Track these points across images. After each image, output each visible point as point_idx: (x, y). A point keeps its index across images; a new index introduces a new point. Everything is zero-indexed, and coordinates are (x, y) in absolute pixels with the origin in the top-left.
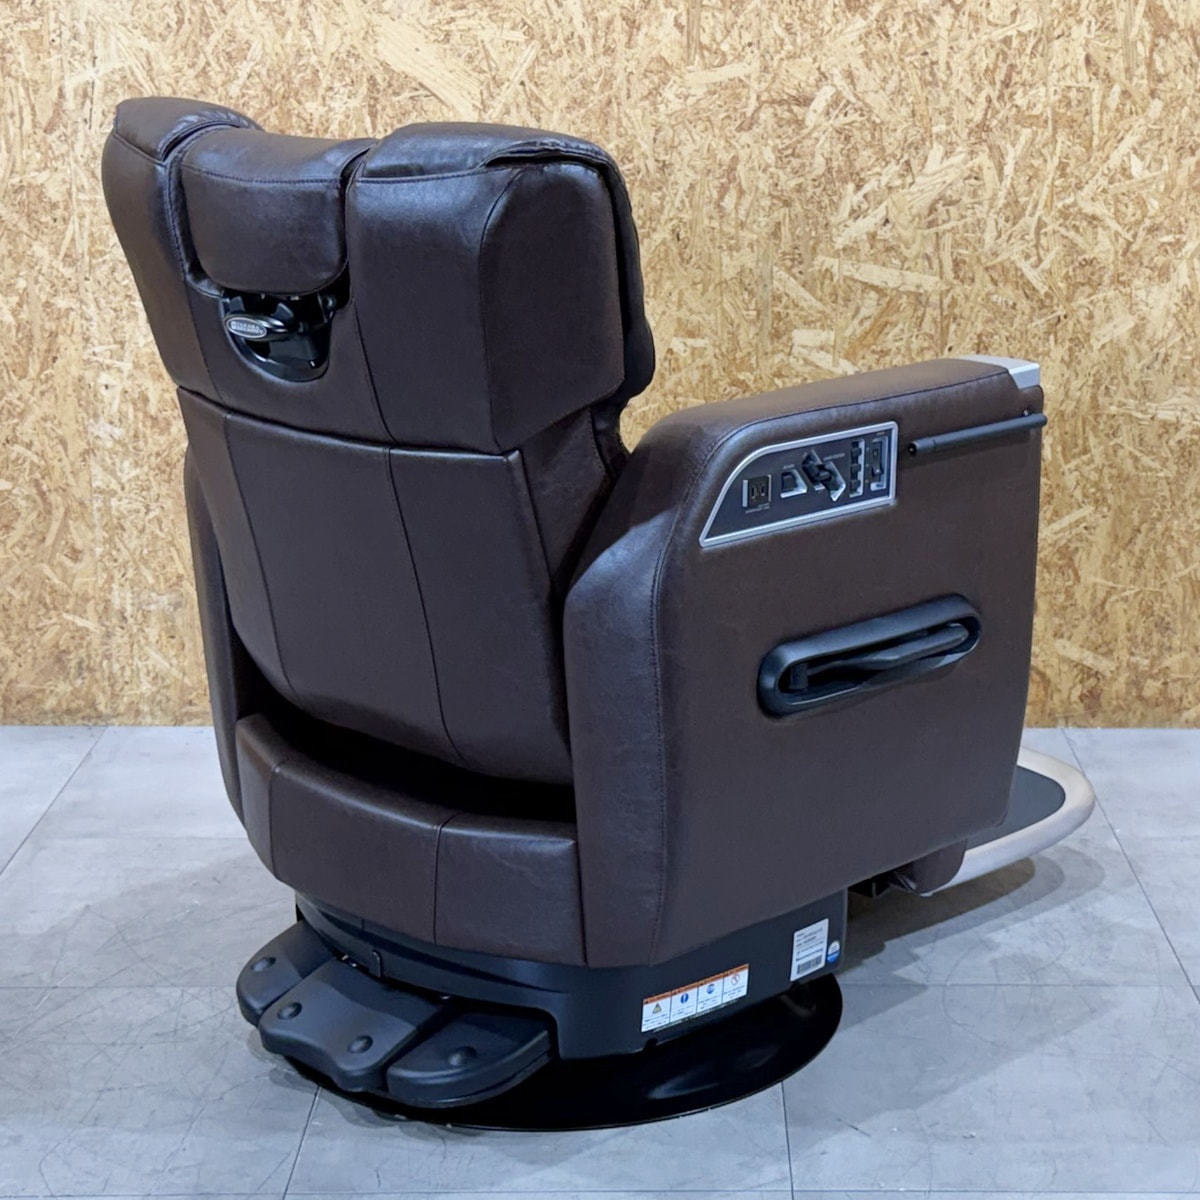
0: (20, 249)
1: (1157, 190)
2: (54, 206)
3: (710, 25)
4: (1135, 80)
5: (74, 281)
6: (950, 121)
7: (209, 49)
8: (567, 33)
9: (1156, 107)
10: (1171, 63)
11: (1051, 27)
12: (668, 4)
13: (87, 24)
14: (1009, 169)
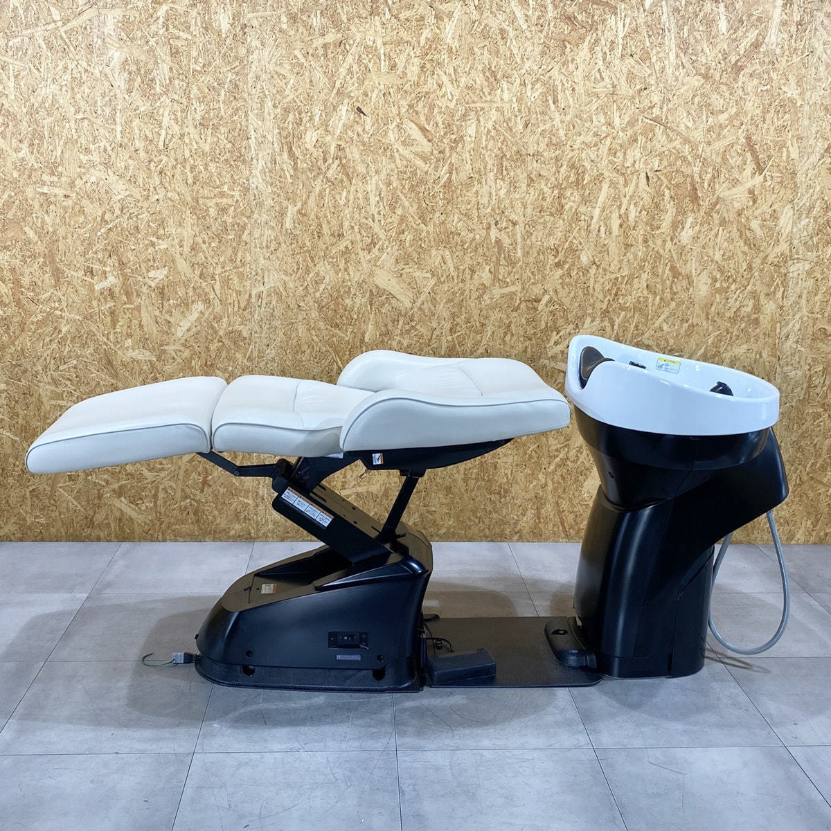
0: (231, 355)
1: (673, 336)
2: (245, 339)
3: (502, 270)
4: (665, 294)
5: (250, 368)
6: (593, 309)
7: (309, 279)
8: (447, 274)
9: (673, 304)
10: (679, 288)
11: (634, 274)
12: (487, 264)
13: (261, 269)
14: (616, 327)
